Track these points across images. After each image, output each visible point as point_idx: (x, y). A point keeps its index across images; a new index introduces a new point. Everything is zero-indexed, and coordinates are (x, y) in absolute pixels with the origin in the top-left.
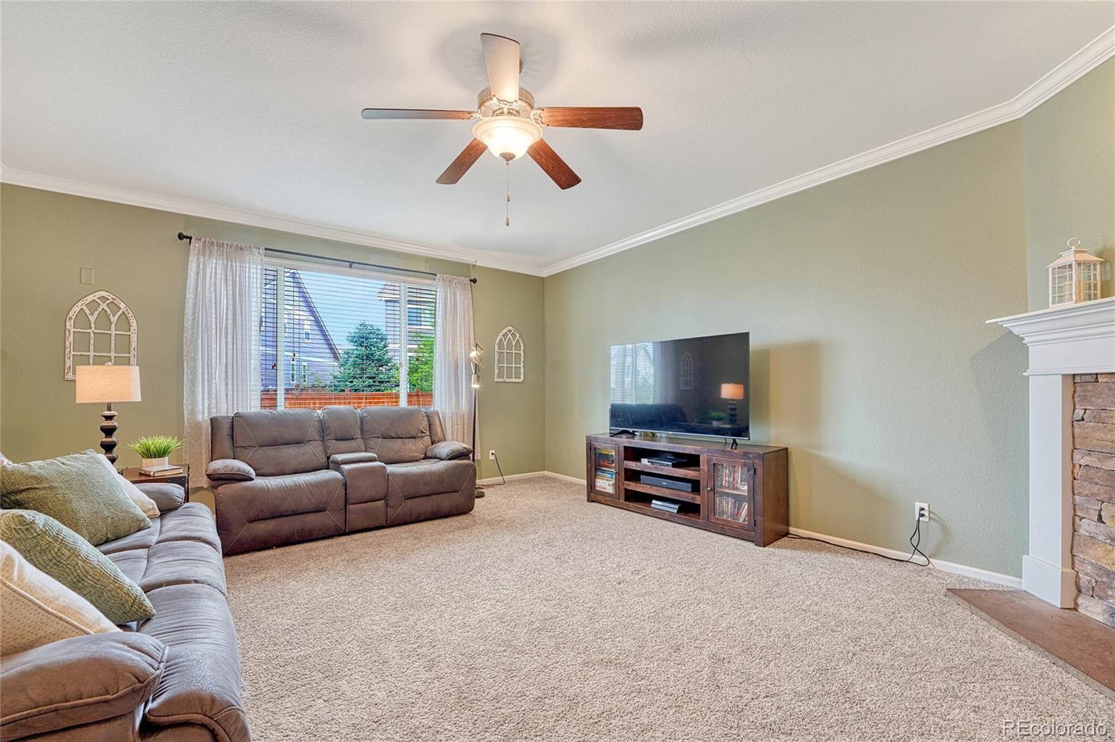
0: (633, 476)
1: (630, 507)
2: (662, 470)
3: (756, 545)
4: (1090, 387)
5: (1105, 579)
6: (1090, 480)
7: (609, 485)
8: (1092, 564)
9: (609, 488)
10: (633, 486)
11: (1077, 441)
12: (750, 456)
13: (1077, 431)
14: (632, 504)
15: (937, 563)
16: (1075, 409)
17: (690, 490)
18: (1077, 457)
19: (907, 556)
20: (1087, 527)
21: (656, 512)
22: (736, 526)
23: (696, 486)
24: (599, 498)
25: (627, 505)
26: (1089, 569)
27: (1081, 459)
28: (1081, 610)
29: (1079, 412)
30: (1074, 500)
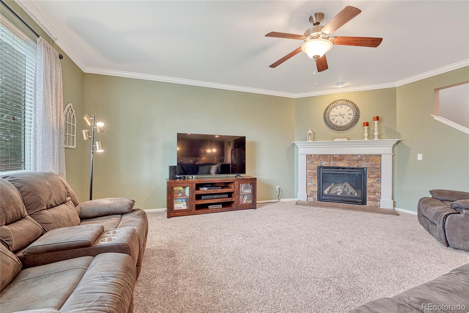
0: (198, 197)
1: (199, 212)
2: (217, 191)
3: (254, 209)
4: (310, 157)
5: (313, 193)
6: (310, 175)
7: (184, 205)
8: (310, 191)
9: (185, 206)
10: (200, 202)
11: (307, 168)
12: (253, 179)
13: (307, 166)
14: (200, 211)
15: (282, 200)
16: (307, 161)
17: (227, 197)
18: (307, 170)
19: (276, 200)
20: (309, 184)
21: (214, 210)
22: (248, 205)
23: (230, 194)
24: (177, 214)
25: (197, 212)
26: (310, 192)
27: (308, 171)
28: (308, 200)
29: (308, 162)
30: (306, 179)
